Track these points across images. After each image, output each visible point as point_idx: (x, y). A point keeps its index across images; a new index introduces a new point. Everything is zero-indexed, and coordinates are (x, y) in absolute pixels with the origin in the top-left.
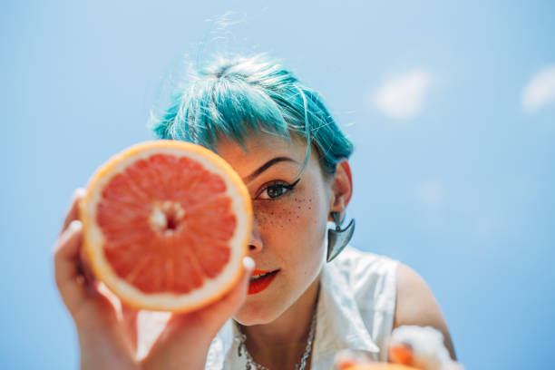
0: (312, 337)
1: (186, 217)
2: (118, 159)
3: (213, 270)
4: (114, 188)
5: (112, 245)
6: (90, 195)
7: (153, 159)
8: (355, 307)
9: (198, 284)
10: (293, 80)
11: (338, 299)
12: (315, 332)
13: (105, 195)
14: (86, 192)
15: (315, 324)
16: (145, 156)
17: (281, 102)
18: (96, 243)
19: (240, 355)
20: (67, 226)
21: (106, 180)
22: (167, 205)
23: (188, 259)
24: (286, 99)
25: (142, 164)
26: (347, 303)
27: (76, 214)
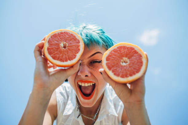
0: (99, 109)
1: (68, 46)
2: (57, 31)
3: (70, 59)
4: (54, 36)
5: (49, 47)
6: (48, 37)
7: (64, 33)
8: (113, 103)
9: (66, 61)
10: (104, 33)
11: (108, 99)
12: (100, 107)
13: (51, 37)
14: (47, 36)
15: (101, 105)
16: (63, 32)
17: (101, 38)
18: (46, 46)
19: (77, 111)
20: (42, 41)
21: (53, 34)
22: (65, 43)
23: (66, 55)
24: (102, 37)
25: (62, 33)
26: (111, 101)
27: (44, 40)
